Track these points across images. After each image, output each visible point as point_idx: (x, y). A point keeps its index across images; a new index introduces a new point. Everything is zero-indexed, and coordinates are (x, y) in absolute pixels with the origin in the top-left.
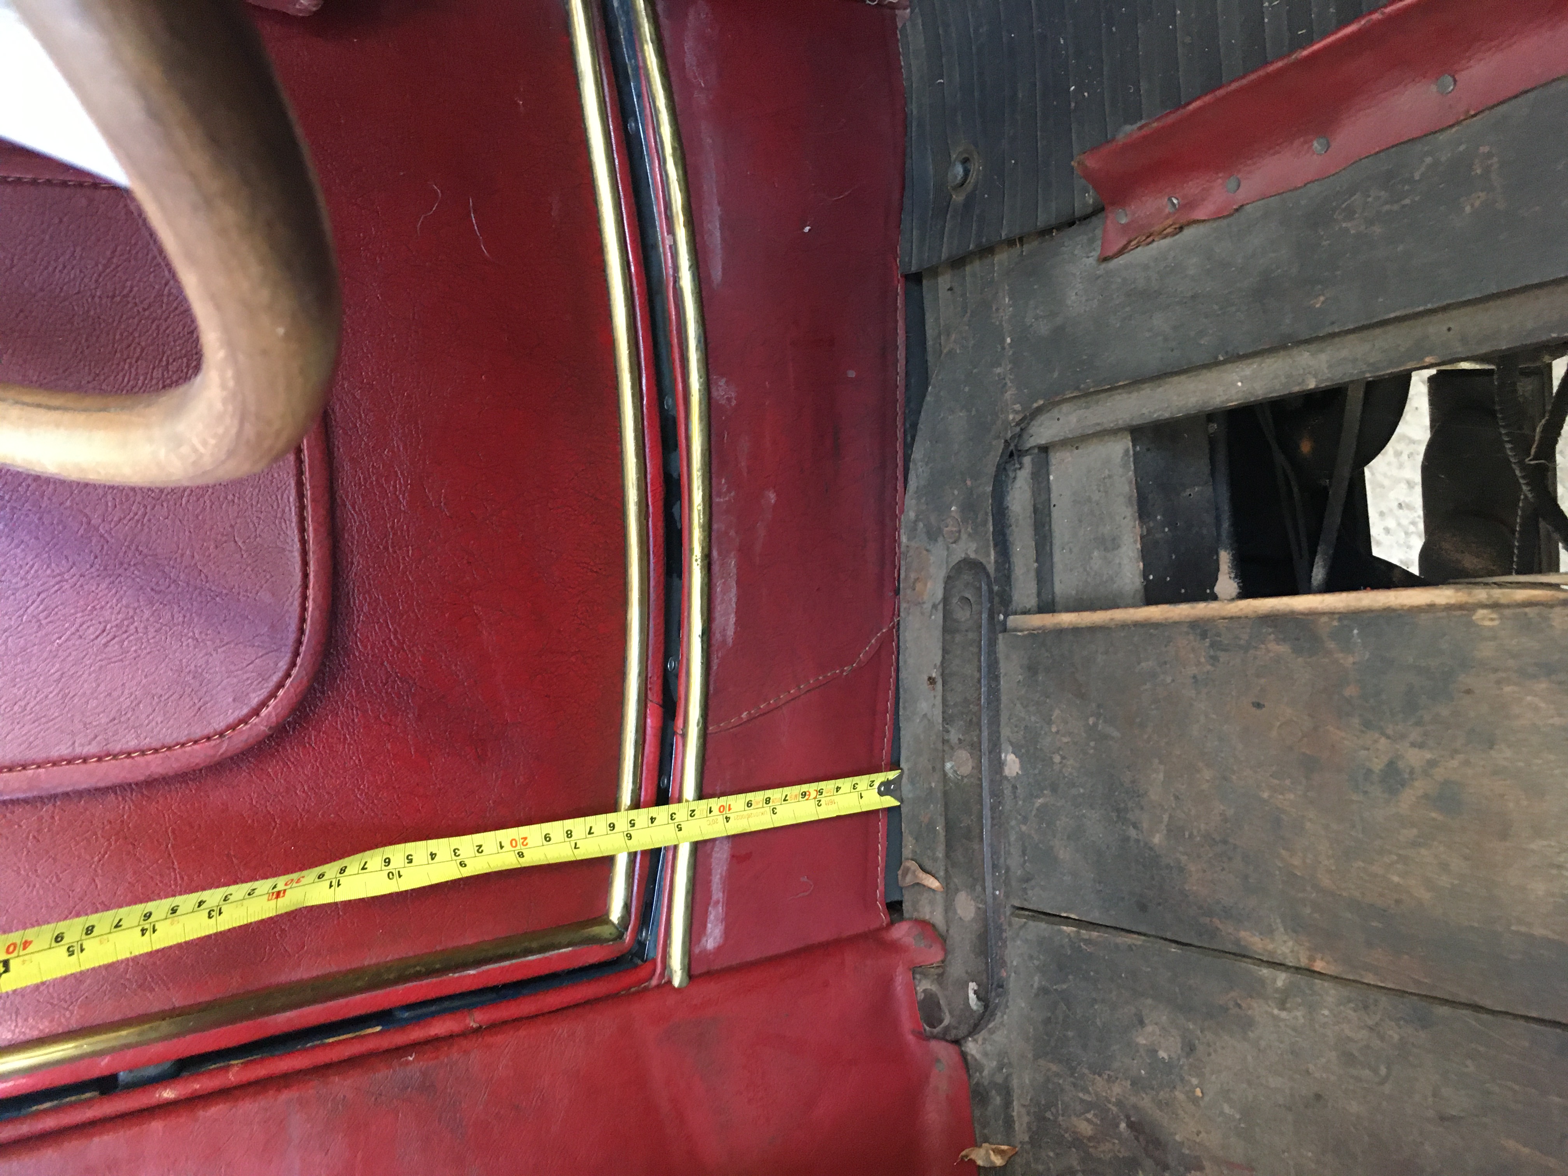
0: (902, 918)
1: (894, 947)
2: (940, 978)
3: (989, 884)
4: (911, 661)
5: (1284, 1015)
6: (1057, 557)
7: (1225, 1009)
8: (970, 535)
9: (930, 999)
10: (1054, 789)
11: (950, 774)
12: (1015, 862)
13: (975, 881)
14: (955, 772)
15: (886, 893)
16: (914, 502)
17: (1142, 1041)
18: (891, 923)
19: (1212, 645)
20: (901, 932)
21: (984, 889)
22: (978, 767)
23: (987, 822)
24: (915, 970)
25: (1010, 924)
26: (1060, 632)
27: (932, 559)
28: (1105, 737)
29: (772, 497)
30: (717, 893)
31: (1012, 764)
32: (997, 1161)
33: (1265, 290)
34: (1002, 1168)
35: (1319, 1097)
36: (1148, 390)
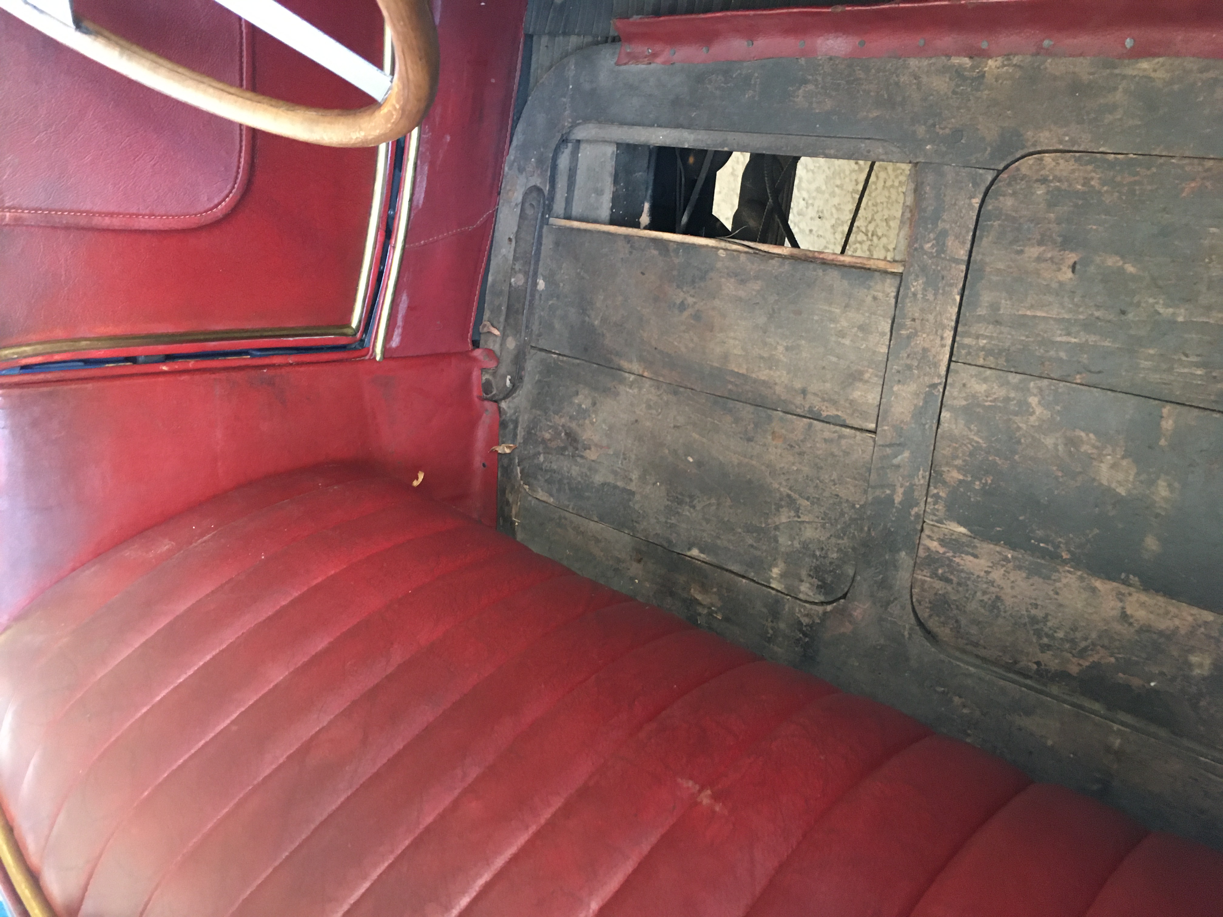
0: (478, 347)
1: (475, 359)
2: (494, 374)
3: (523, 334)
4: (500, 229)
5: (631, 391)
6: (576, 192)
7: (610, 389)
8: (538, 175)
9: (488, 383)
10: (558, 297)
11: (513, 284)
12: (535, 327)
13: (517, 333)
14: (515, 283)
15: (472, 336)
16: (514, 152)
17: (576, 401)
18: (473, 350)
19: (631, 247)
20: (477, 353)
21: (521, 336)
22: (526, 282)
23: (526, 307)
24: (483, 370)
25: (529, 353)
26: (572, 229)
27: (519, 182)
28: (583, 278)
29: (448, 138)
30: (400, 322)
31: (541, 284)
32: (508, 451)
33: (676, 102)
34: (509, 454)
35: (636, 421)
36: (626, 128)
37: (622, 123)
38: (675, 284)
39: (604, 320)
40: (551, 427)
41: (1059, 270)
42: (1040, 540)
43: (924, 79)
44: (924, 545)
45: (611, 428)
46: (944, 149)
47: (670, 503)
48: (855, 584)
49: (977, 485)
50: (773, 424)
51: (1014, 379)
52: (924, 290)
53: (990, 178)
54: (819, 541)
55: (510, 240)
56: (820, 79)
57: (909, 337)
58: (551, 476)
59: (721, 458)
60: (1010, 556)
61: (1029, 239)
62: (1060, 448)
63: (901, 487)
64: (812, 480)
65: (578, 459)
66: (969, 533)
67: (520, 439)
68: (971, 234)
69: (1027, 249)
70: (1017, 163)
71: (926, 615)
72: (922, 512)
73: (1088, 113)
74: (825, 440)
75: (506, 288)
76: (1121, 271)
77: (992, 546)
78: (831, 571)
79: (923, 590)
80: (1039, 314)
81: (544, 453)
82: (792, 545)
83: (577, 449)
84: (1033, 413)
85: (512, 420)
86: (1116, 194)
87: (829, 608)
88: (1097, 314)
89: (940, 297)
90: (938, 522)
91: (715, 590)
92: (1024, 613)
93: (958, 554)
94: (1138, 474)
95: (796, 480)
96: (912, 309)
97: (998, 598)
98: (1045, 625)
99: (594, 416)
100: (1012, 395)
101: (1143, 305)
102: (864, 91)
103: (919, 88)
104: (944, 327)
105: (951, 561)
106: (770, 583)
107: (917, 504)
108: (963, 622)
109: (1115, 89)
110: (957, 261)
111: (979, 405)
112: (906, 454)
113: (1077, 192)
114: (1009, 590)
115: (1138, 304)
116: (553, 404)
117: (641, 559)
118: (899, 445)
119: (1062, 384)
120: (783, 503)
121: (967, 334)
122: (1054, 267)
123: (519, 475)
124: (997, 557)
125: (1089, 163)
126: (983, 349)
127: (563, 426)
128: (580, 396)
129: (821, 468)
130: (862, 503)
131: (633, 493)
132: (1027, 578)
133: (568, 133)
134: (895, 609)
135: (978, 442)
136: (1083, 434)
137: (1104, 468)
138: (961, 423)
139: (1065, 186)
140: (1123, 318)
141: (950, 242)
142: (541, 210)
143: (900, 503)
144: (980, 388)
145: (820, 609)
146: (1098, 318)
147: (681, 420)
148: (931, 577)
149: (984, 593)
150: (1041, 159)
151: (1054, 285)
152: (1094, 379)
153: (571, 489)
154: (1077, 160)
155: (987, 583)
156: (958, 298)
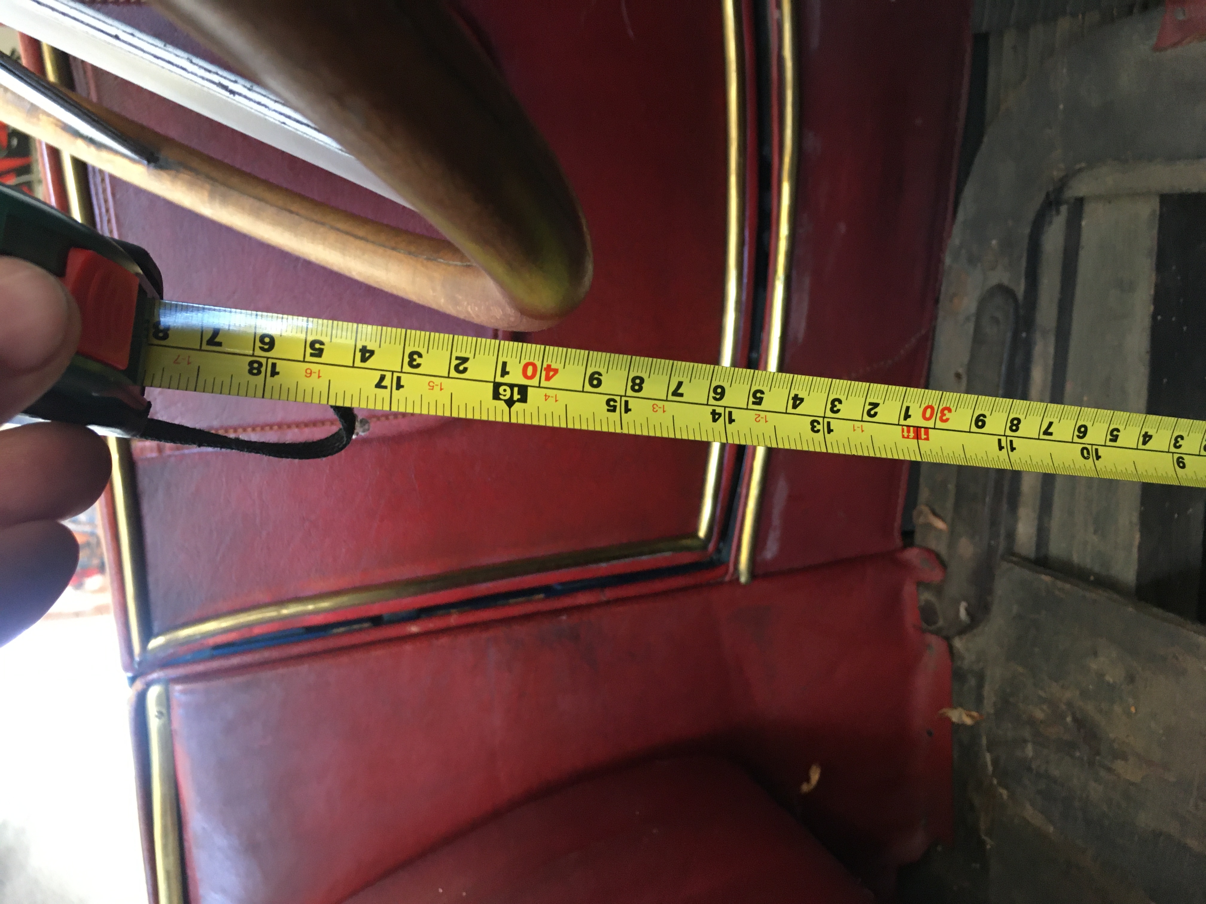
0: (912, 545)
1: (905, 567)
2: (939, 594)
4: (942, 358)
6: (1078, 291)
8: (1005, 266)
9: (929, 607)
13: (975, 531)
15: (902, 524)
16: (960, 231)
18: (904, 547)
20: (912, 555)
21: (981, 536)
24: (920, 584)
25: (1000, 566)
27: (970, 281)
34: (972, 727)
37: (1175, 157)
40: (1044, 701)
45: (1169, 733)
55: (958, 376)
58: (1049, 787)
65: (1103, 773)
67: (989, 706)
81: (1034, 743)
83: (1098, 753)
85: (973, 672)
99: (1131, 701)
116: (1047, 662)
123: (990, 768)
127: (1069, 704)
128: (1102, 659)
133: (1060, 189)
142: (1013, 325)
153: (1089, 823)
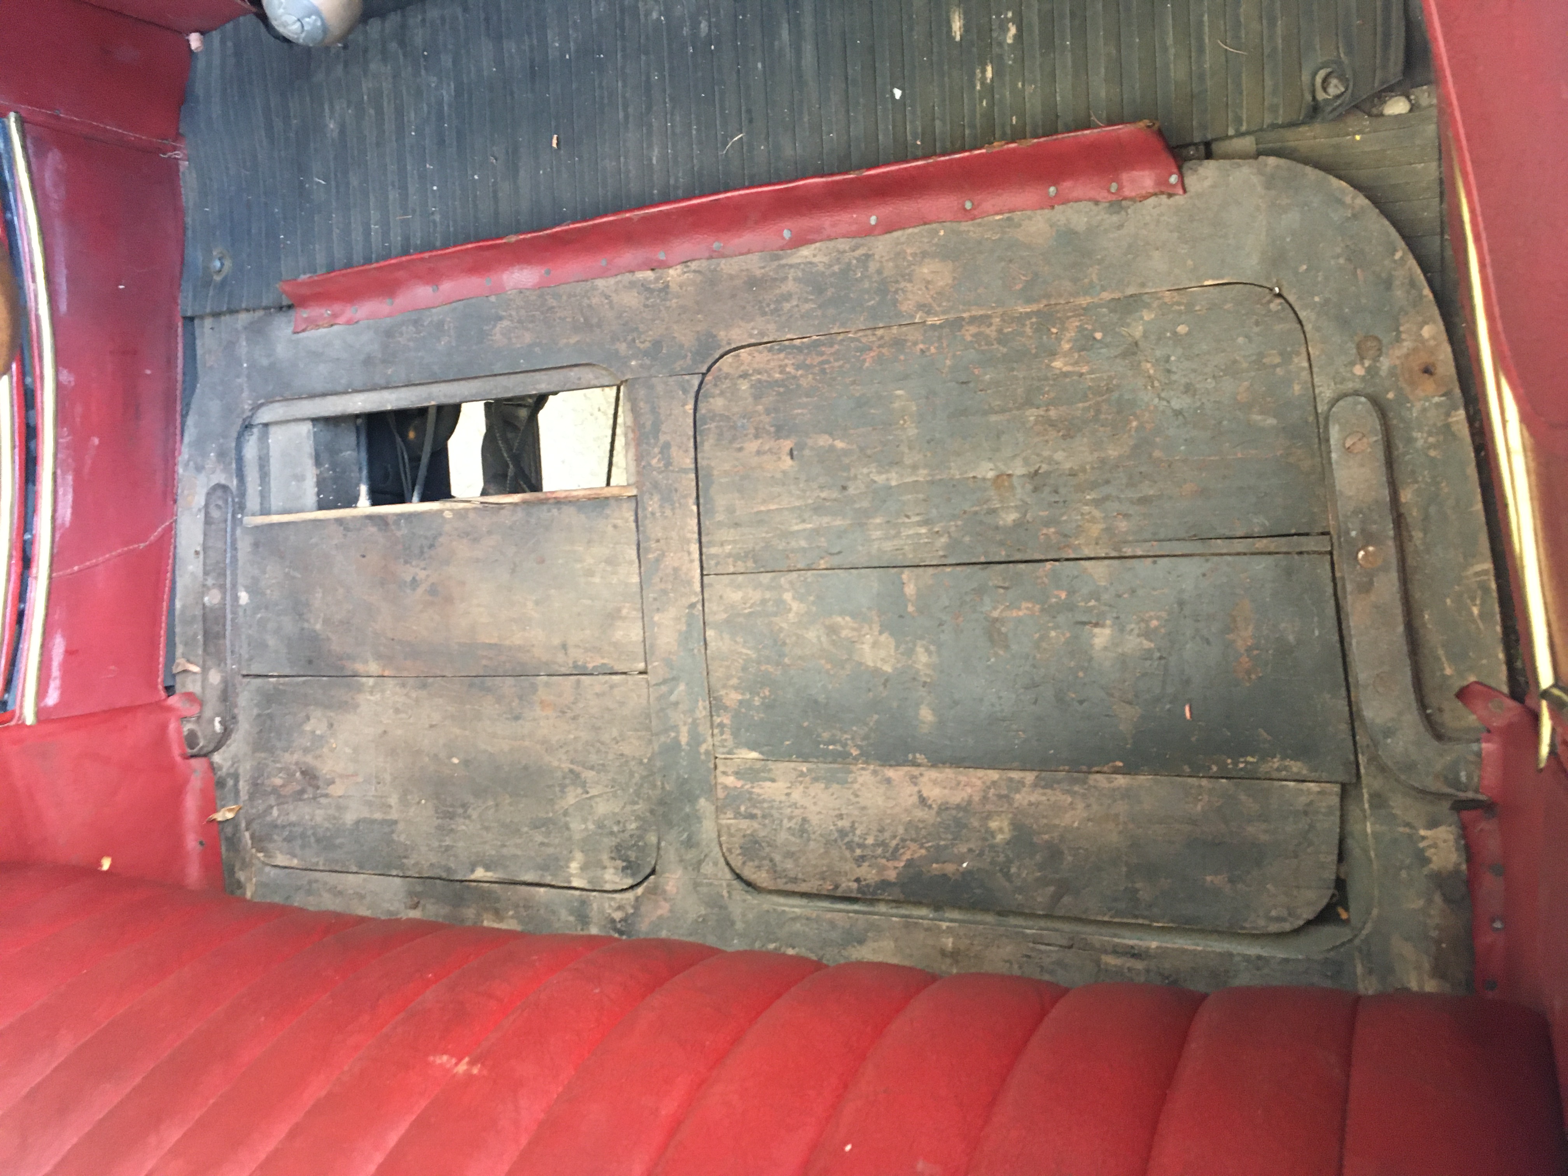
1: (170, 709)
3: (229, 662)
4: (183, 542)
5: (372, 698)
6: (272, 483)
7: (347, 702)
10: (266, 608)
11: (207, 604)
12: (244, 652)
13: (221, 661)
14: (210, 602)
16: (187, 449)
17: (309, 728)
19: (345, 529)
20: (173, 701)
22: (224, 598)
23: (228, 627)
26: (271, 525)
28: (294, 578)
29: (96, 441)
30: (56, 672)
31: (244, 597)
32: (230, 815)
33: (368, 361)
34: (233, 818)
35: (385, 732)
36: (318, 401)
37: (312, 396)
38: (402, 560)
39: (326, 621)
40: (280, 770)
41: (780, 458)
42: (828, 743)
43: (615, 298)
44: (721, 784)
45: (355, 750)
46: (648, 362)
47: (440, 821)
48: (662, 852)
49: (757, 701)
50: (539, 693)
51: (766, 578)
52: (661, 507)
53: (696, 381)
54: (614, 814)
55: (197, 553)
56: (514, 313)
57: (658, 560)
58: (290, 832)
59: (489, 749)
60: (805, 769)
61: (746, 435)
62: (824, 639)
63: (685, 724)
64: (593, 746)
65: (323, 801)
66: (761, 757)
67: (244, 796)
68: (692, 440)
69: (746, 445)
70: (717, 364)
71: (739, 864)
72: (711, 748)
73: (768, 305)
74: (597, 695)
75: (198, 612)
76: (832, 448)
77: (786, 764)
78: (633, 846)
79: (731, 835)
80: (773, 507)
81: (278, 805)
82: (586, 829)
83: (318, 788)
84: (790, 610)
85: (229, 775)
86: (810, 376)
87: (640, 890)
88: (823, 495)
89: (678, 511)
90: (729, 753)
91: (511, 913)
92: (832, 827)
93: (756, 784)
94: (897, 648)
95: (576, 751)
96: (654, 530)
97: (805, 820)
98: (854, 835)
99: (332, 741)
100: (768, 595)
101: (859, 477)
102: (560, 318)
103: (612, 307)
104: (688, 541)
105: (751, 793)
106: (570, 882)
107: (705, 741)
108: (777, 858)
109: (785, 279)
110: (685, 471)
111: (739, 615)
112: (682, 687)
113: (776, 381)
114: (813, 808)
115: (855, 478)
116: (280, 740)
117: (418, 903)
118: (674, 679)
119: (810, 573)
120: (567, 781)
121: (711, 544)
122: (775, 457)
123: (249, 842)
124: (794, 775)
125: (780, 351)
126: (729, 555)
127: (297, 764)
128: (312, 721)
129: (599, 728)
130: (649, 755)
131: (395, 822)
132: (826, 788)
133: (251, 417)
134: (708, 868)
135: (746, 654)
136: (839, 619)
137: (866, 648)
138: (726, 637)
139: (764, 377)
140: (846, 493)
141: (674, 451)
142: (230, 510)
143: (688, 744)
144: (736, 596)
145: (630, 895)
146: (824, 499)
147: (436, 717)
148: (735, 818)
149: (790, 818)
150: (738, 356)
151: (779, 475)
152: (836, 561)
153: (318, 841)
154: (770, 350)
155: (790, 806)
156: (695, 508)
